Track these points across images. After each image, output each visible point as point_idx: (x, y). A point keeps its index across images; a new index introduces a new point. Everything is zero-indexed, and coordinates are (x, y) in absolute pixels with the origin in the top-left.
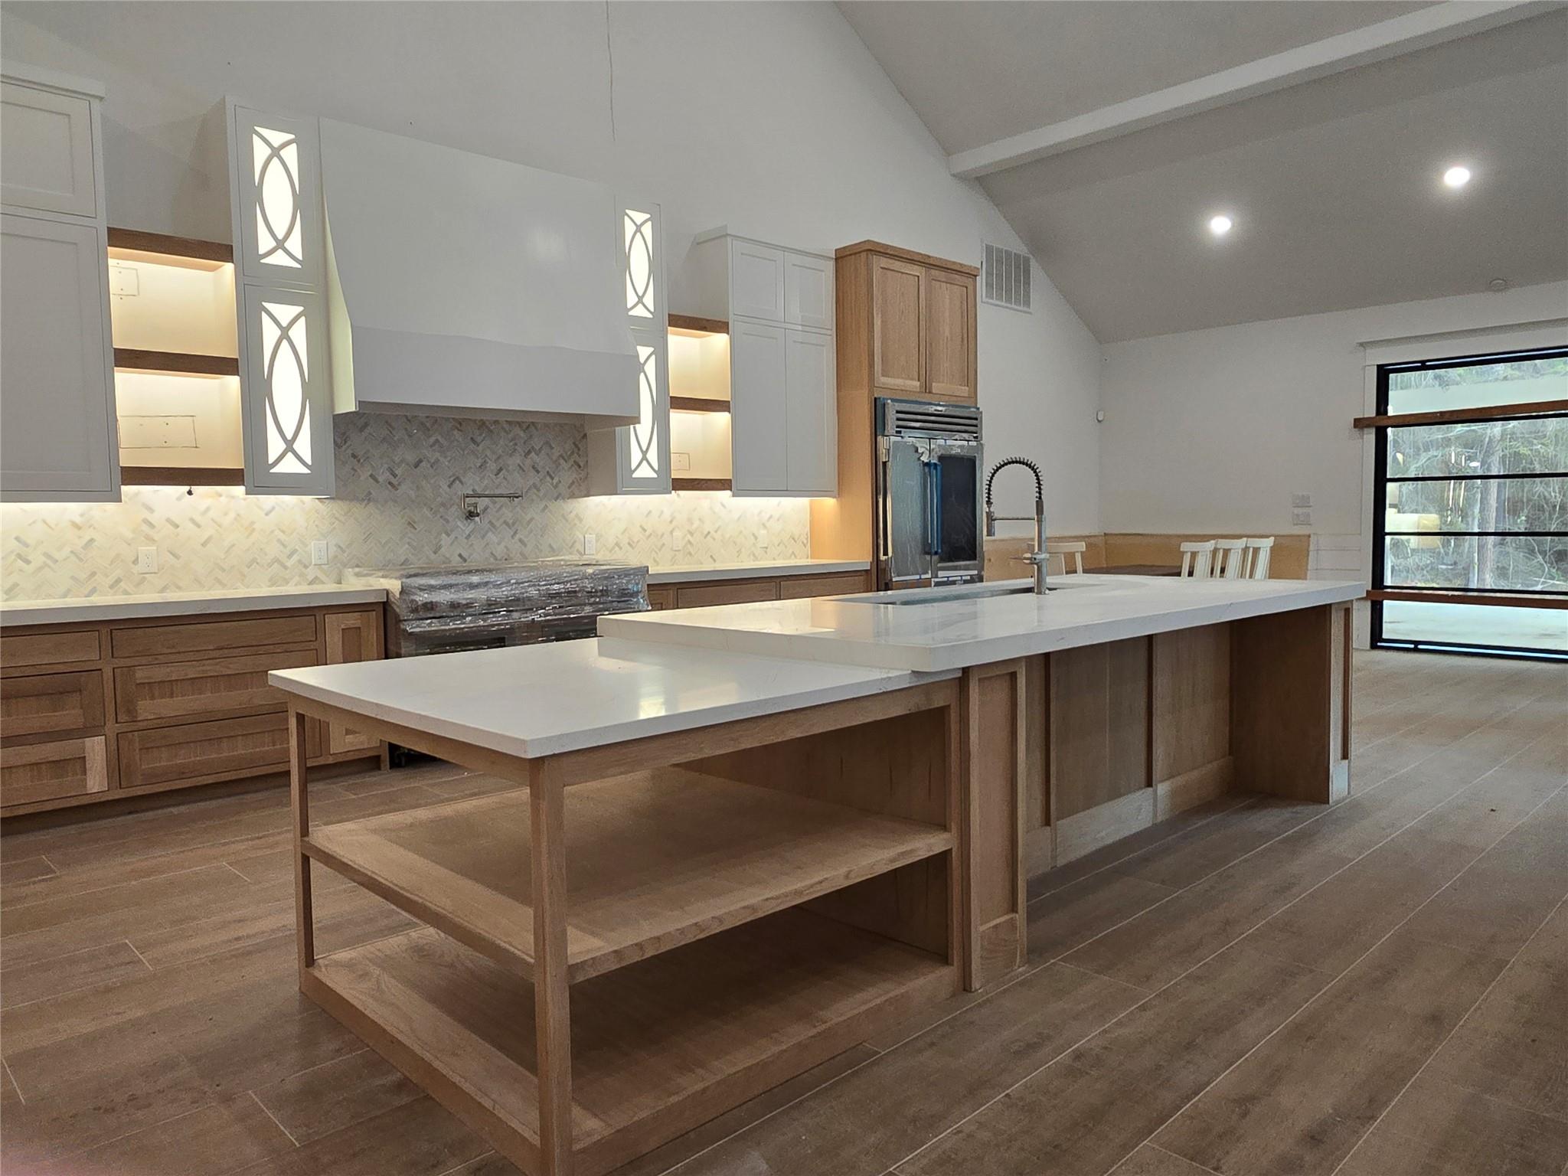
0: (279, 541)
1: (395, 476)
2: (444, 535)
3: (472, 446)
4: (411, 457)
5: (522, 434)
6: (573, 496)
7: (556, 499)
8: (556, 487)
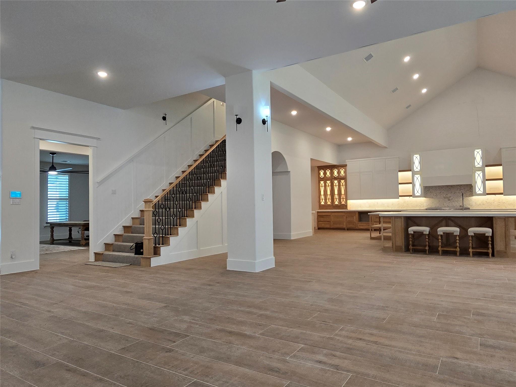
0: (420, 203)
2: (445, 203)
4: (439, 192)
5: (459, 187)
6: (470, 196)
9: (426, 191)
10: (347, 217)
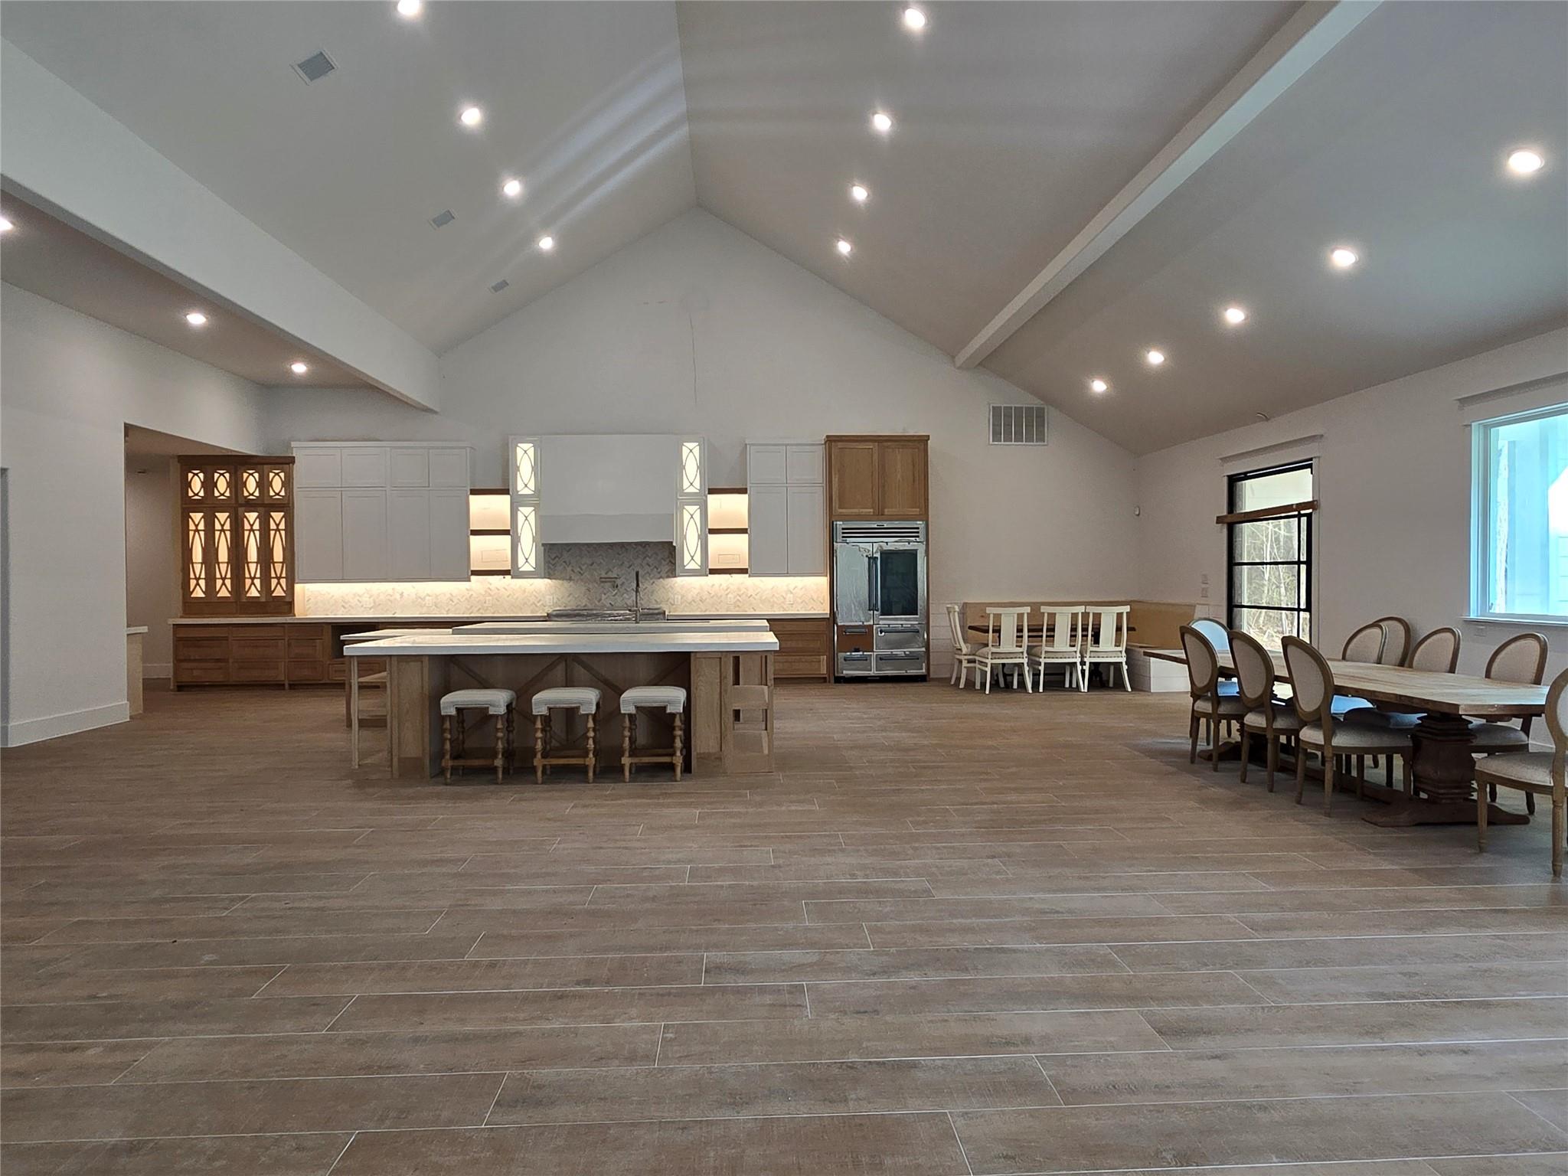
0: (535, 596)
1: (581, 569)
2: (603, 595)
3: (617, 556)
4: (589, 562)
5: (642, 549)
6: (668, 577)
7: (659, 578)
8: (659, 573)
9: (553, 557)
10: (289, 645)
